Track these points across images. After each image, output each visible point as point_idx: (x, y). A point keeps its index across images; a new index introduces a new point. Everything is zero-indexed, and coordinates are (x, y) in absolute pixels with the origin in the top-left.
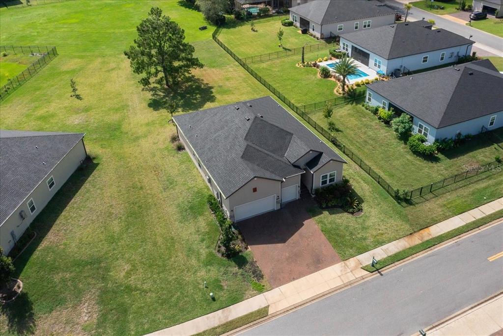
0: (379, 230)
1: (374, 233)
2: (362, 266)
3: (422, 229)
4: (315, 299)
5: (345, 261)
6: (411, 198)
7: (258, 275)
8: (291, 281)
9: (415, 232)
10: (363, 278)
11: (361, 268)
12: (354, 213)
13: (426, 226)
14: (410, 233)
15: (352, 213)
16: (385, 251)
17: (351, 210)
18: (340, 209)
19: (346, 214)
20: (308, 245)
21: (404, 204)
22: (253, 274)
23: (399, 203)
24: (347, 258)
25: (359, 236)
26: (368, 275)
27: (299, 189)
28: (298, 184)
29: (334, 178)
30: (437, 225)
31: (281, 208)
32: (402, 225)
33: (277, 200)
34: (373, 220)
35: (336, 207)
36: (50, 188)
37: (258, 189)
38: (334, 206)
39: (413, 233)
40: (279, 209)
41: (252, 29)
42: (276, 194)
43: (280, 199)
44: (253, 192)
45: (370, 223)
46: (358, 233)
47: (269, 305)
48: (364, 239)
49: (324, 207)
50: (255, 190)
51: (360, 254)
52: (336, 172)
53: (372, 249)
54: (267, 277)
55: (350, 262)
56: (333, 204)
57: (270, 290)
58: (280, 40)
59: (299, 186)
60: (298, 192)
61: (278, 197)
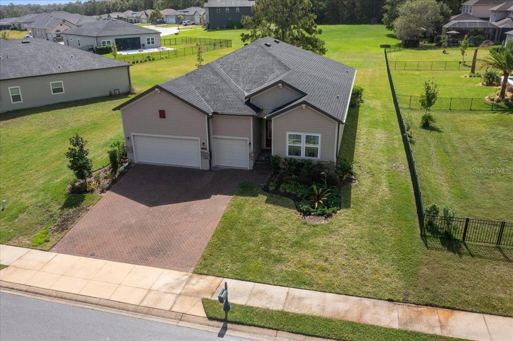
0: (326, 260)
1: (309, 261)
2: (209, 297)
3: (431, 305)
4: (66, 299)
6: (464, 239)
7: (64, 226)
8: (86, 255)
9: (405, 301)
10: (181, 317)
12: (310, 215)
13: (448, 305)
14: (392, 297)
15: (305, 214)
16: (290, 299)
17: (305, 207)
18: (292, 202)
19: (293, 212)
21: (436, 243)
23: (423, 236)
24: (206, 272)
25: (274, 252)
26: (196, 319)
27: (250, 148)
28: (248, 139)
29: (318, 148)
30: (486, 316)
31: (210, 169)
32: (388, 276)
33: (203, 151)
34: (333, 240)
35: (289, 195)
36: (54, 92)
37: (167, 115)
38: (289, 193)
39: (398, 301)
40: (207, 171)
41: (443, 52)
42: (200, 138)
43: (207, 151)
44: (159, 116)
45: (321, 241)
46: (278, 247)
47: (8, 266)
48: (278, 260)
49: (271, 189)
50: (162, 114)
51: (236, 279)
52: (319, 135)
53: (271, 282)
54: (69, 234)
55: (201, 281)
56: (288, 191)
57: (45, 251)
58: (463, 54)
59: (250, 144)
60: (250, 155)
61: (204, 144)
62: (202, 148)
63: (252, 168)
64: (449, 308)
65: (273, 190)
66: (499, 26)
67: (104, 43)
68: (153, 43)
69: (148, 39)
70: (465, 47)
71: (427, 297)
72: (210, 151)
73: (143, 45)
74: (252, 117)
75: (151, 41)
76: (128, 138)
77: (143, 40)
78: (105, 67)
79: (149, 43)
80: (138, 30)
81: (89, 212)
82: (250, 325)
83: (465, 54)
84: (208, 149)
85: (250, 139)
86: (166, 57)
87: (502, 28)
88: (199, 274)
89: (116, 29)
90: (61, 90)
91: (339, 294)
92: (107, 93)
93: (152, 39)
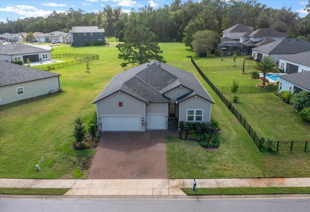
0: (225, 166)
1: (217, 167)
2: (183, 187)
3: (275, 177)
5: (169, 180)
6: (277, 150)
7: (86, 166)
8: (108, 179)
9: (265, 177)
10: (176, 196)
11: (181, 189)
12: (208, 147)
13: (281, 176)
14: (259, 176)
15: (206, 147)
16: (218, 183)
17: (205, 143)
18: (197, 143)
19: (199, 147)
20: (147, 158)
21: (267, 153)
22: (84, 164)
23: (261, 151)
24: (174, 177)
25: (200, 165)
26: (183, 197)
27: (166, 119)
28: (165, 114)
29: (202, 116)
30: (297, 178)
31: (146, 131)
32: (253, 169)
33: (142, 122)
34: (224, 157)
35: (193, 140)
36: (18, 94)
37: (123, 104)
38: (193, 139)
39: (262, 178)
40: (144, 132)
41: (222, 60)
42: (141, 116)
43: (145, 122)
44: (119, 106)
45: (219, 158)
46: (201, 163)
47: (71, 188)
48: (204, 169)
49: (183, 138)
50: (121, 104)
51: (190, 179)
52: (203, 110)
53: (206, 178)
54: (91, 169)
55: (174, 181)
56: (192, 138)
57: (85, 179)
58: (234, 62)
59: (166, 116)
60: (166, 122)
61: (143, 118)
62: (142, 121)
63: (167, 129)
64: (282, 177)
65: (184, 138)
66: (247, 45)
67: (16, 58)
68: (46, 57)
69: (44, 55)
70: (235, 58)
71: (272, 174)
72: (146, 121)
73: (41, 59)
74: (168, 103)
75: (45, 56)
76: (100, 118)
77: (41, 56)
78: (46, 77)
79: (44, 58)
80: (37, 50)
81: (95, 158)
82: (208, 195)
83: (235, 61)
84: (145, 121)
85: (166, 114)
86: (61, 67)
87: (249, 46)
88: (171, 179)
89: (23, 49)
90: (22, 92)
91: (237, 178)
92: (47, 92)
93: (46, 55)
